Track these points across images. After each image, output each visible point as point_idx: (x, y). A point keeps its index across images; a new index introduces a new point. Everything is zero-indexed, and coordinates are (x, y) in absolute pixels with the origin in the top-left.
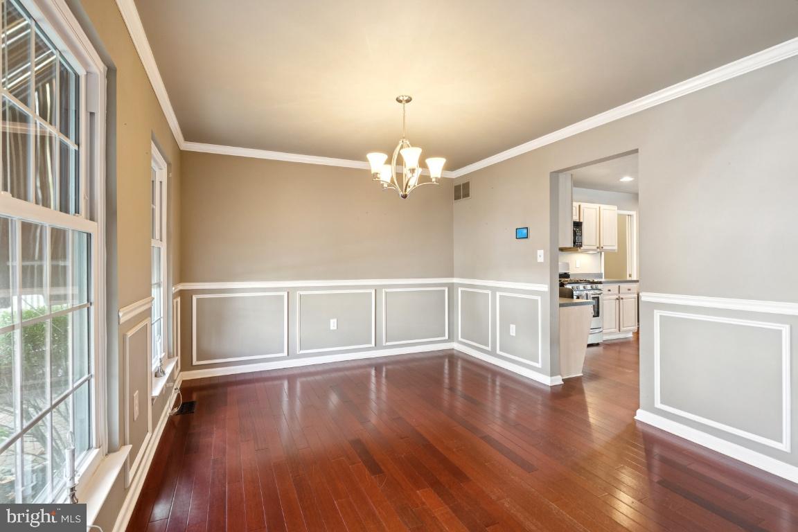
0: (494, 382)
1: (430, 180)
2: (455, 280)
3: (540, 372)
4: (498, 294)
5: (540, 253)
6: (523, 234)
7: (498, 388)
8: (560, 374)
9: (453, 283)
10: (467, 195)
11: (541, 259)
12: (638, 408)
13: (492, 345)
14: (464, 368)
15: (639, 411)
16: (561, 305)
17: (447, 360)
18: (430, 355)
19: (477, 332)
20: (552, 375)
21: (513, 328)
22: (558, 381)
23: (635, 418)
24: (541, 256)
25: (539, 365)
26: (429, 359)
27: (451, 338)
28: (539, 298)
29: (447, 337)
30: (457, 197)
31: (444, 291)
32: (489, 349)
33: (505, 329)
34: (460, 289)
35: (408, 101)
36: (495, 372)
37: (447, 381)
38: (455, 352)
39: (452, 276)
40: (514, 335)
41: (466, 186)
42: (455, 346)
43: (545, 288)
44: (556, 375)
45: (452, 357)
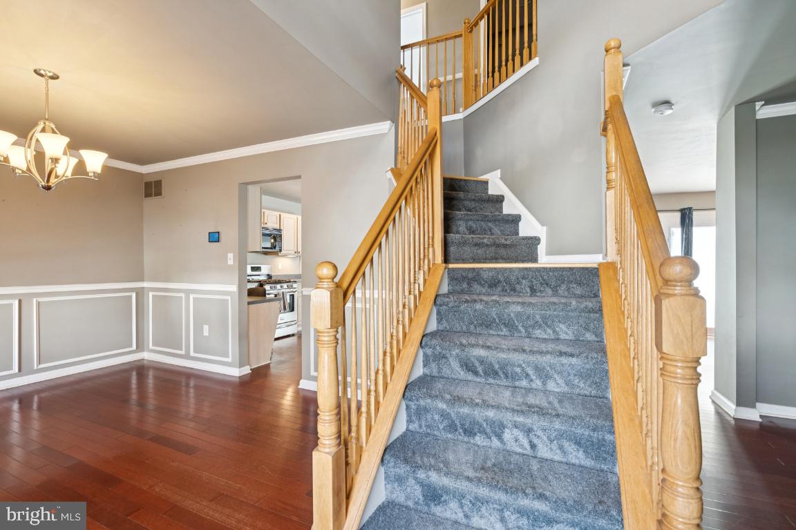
0: (188, 386)
1: (87, 174)
2: (145, 285)
3: (230, 366)
4: (192, 297)
5: (230, 256)
6: (214, 237)
7: (192, 390)
8: (249, 364)
9: (143, 288)
10: (159, 193)
11: (230, 262)
12: (300, 378)
13: (185, 348)
14: (155, 378)
15: (302, 381)
16: (249, 303)
17: (134, 373)
18: (108, 371)
19: (170, 339)
20: (241, 366)
21: (206, 328)
22: (246, 370)
23: (299, 387)
24: (231, 259)
25: (229, 360)
26: (108, 375)
27: (140, 347)
28: (229, 298)
29: (134, 347)
30: (148, 195)
31: (131, 296)
32: (183, 352)
33: (198, 330)
34: (151, 294)
35: (55, 77)
36: (189, 375)
37: (134, 397)
38: (145, 362)
39: (142, 280)
40: (207, 334)
41: (158, 184)
42: (146, 356)
43: (234, 288)
44: (244, 366)
45: (141, 369)
